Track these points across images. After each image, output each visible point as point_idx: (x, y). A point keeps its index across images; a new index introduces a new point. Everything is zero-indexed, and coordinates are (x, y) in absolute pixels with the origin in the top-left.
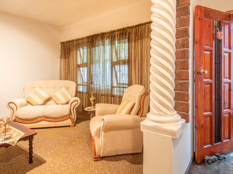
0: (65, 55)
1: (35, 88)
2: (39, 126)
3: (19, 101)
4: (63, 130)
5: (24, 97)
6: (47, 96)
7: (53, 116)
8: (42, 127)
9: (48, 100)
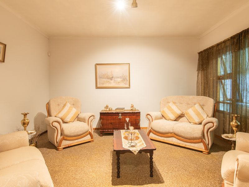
0: (203, 66)
1: (169, 102)
2: (170, 141)
3: (154, 114)
4: (193, 154)
5: (160, 111)
6: (179, 112)
7: (183, 135)
8: (172, 143)
9: (181, 116)
